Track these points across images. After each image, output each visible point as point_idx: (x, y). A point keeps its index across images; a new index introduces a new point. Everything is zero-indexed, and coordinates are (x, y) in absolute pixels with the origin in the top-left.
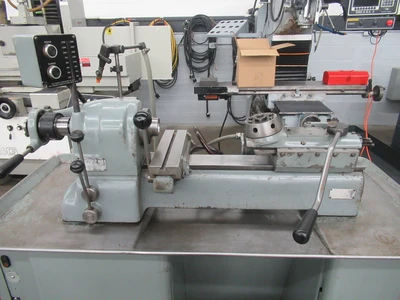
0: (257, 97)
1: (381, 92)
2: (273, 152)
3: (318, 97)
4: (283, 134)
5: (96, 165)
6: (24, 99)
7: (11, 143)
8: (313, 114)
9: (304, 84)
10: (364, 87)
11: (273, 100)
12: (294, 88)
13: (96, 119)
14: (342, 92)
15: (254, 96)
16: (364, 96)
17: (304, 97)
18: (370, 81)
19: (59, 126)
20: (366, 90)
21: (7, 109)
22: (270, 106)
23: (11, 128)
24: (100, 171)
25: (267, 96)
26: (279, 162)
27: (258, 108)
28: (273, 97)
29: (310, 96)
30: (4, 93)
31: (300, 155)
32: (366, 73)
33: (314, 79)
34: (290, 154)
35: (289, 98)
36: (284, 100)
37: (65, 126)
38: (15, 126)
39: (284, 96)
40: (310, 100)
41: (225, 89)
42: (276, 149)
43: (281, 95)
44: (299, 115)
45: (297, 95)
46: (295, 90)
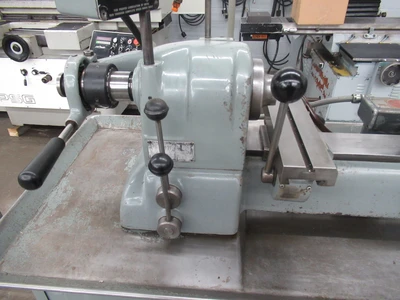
0: (308, 38)
3: (396, 39)
5: (178, 152)
6: (37, 37)
7: (26, 90)
8: (397, 62)
11: (339, 41)
12: (367, 26)
13: (183, 75)
17: (378, 39)
19: (114, 86)
21: (19, 50)
22: (334, 49)
23: (25, 73)
24: (184, 161)
25: (330, 36)
27: (312, 51)
29: (387, 37)
30: (14, 30)
33: (384, 14)
35: (359, 40)
37: (124, 86)
38: (29, 71)
39: (353, 36)
41: (279, 27)
43: (350, 35)
44: (377, 62)
45: (369, 36)
46: (368, 30)
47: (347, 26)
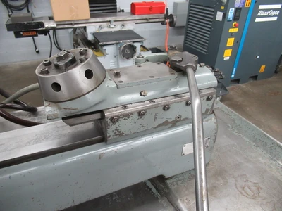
0: (78, 31)
1: (175, 19)
2: (97, 116)
3: (130, 26)
4: (110, 84)
8: (129, 42)
9: (116, 15)
10: (163, 16)
11: (92, 32)
12: (108, 19)
14: (147, 21)
15: (75, 29)
16: (163, 23)
17: (118, 28)
18: (167, 10)
20: (165, 18)
22: (90, 38)
25: (85, 28)
26: (110, 132)
27: (79, 41)
28: (92, 29)
29: (123, 25)
31: (141, 114)
32: (163, 3)
33: (123, 11)
34: (127, 115)
35: (105, 30)
36: (102, 31)
39: (101, 27)
40: (123, 29)
42: (101, 112)
43: (98, 27)
44: (117, 44)
45: (112, 26)
46: (110, 21)
47: (93, 20)
